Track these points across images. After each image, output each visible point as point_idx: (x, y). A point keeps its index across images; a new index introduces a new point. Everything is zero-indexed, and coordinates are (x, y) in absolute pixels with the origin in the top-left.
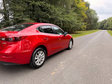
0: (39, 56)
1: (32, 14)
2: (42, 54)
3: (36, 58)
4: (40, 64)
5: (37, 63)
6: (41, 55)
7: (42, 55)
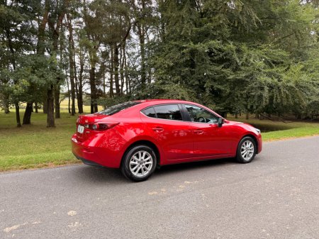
0: (139, 160)
1: (189, 73)
2: (146, 157)
3: (132, 162)
4: (140, 175)
5: (135, 171)
6: (143, 158)
7: (147, 159)
